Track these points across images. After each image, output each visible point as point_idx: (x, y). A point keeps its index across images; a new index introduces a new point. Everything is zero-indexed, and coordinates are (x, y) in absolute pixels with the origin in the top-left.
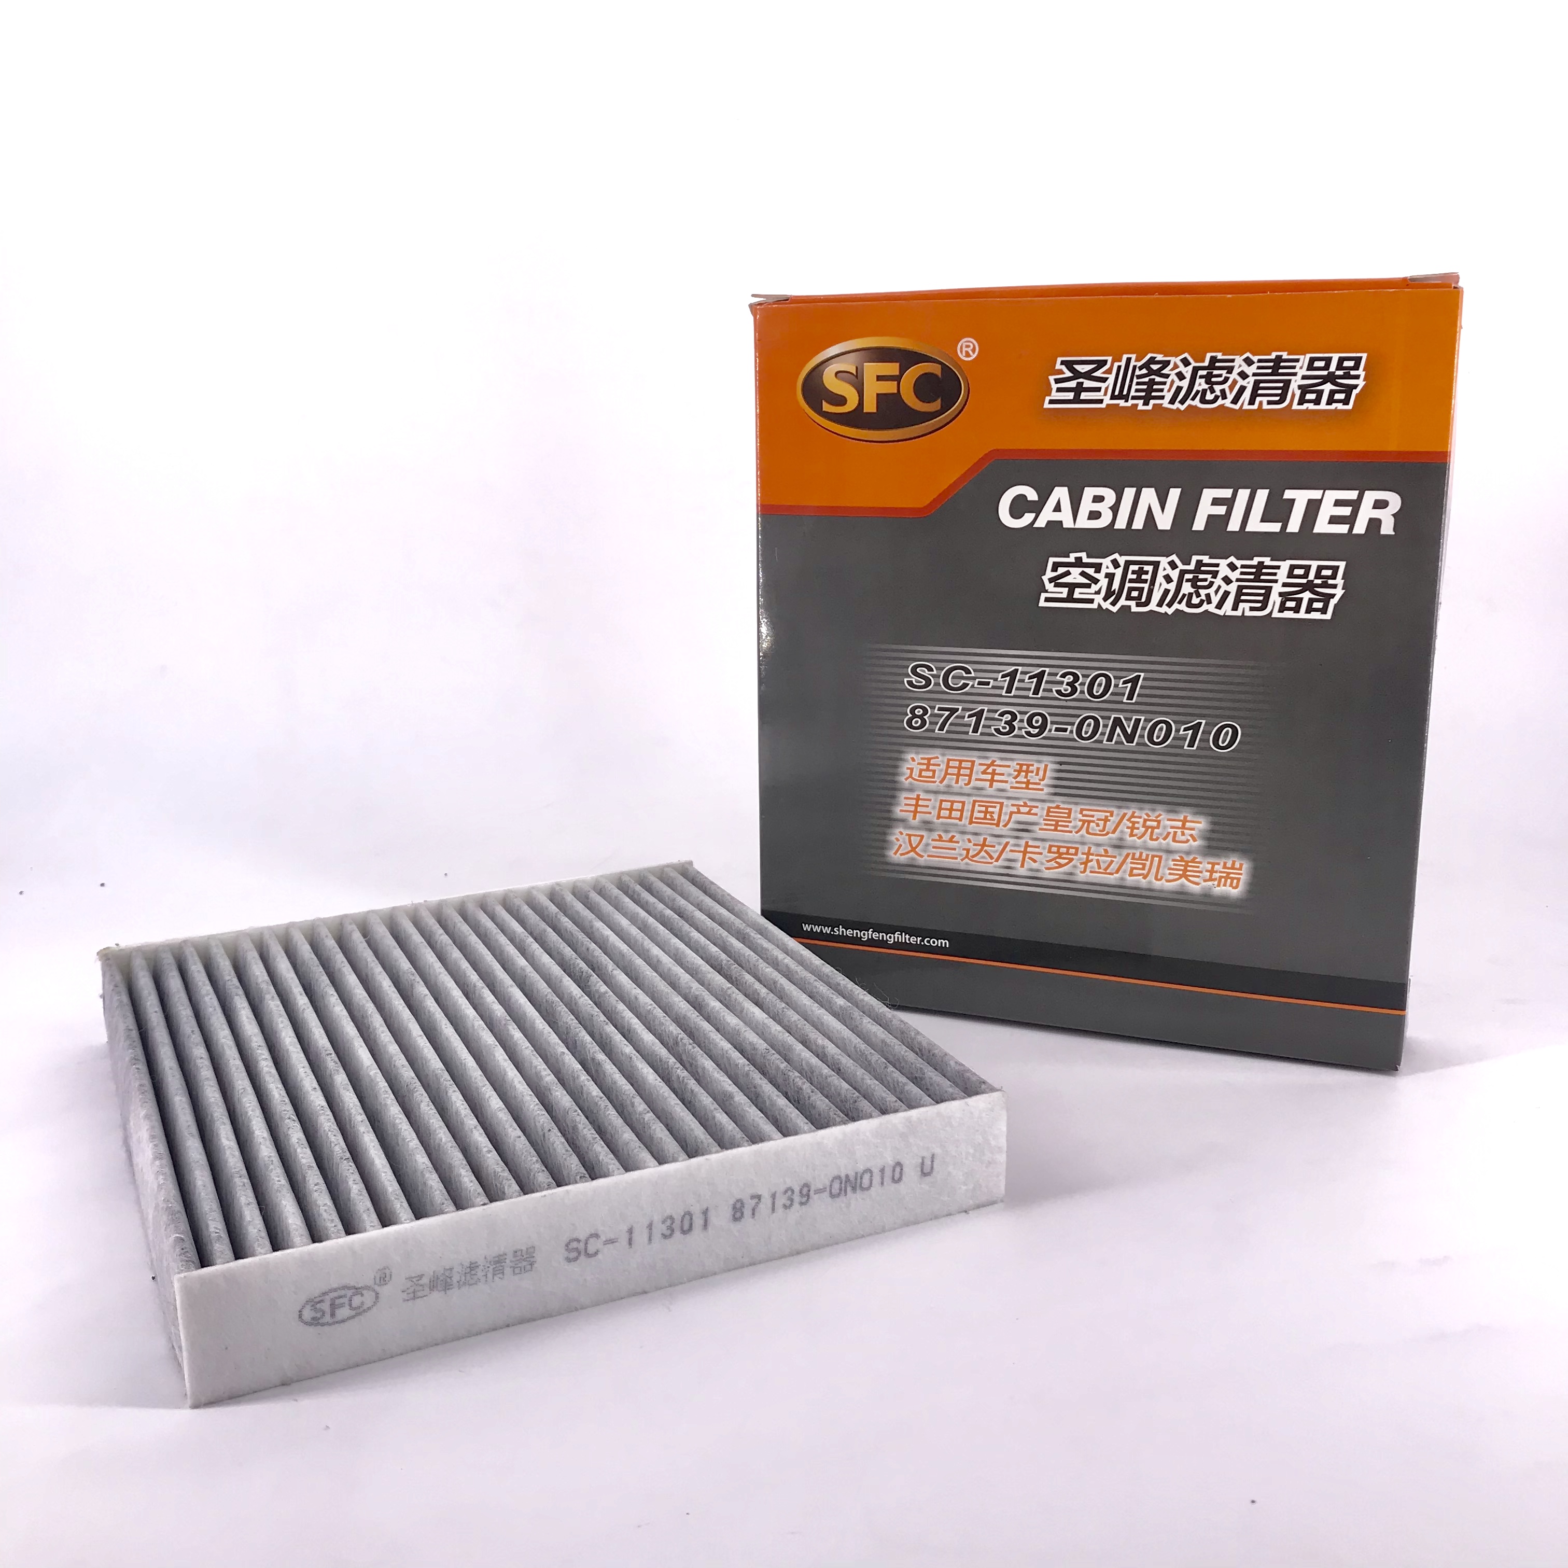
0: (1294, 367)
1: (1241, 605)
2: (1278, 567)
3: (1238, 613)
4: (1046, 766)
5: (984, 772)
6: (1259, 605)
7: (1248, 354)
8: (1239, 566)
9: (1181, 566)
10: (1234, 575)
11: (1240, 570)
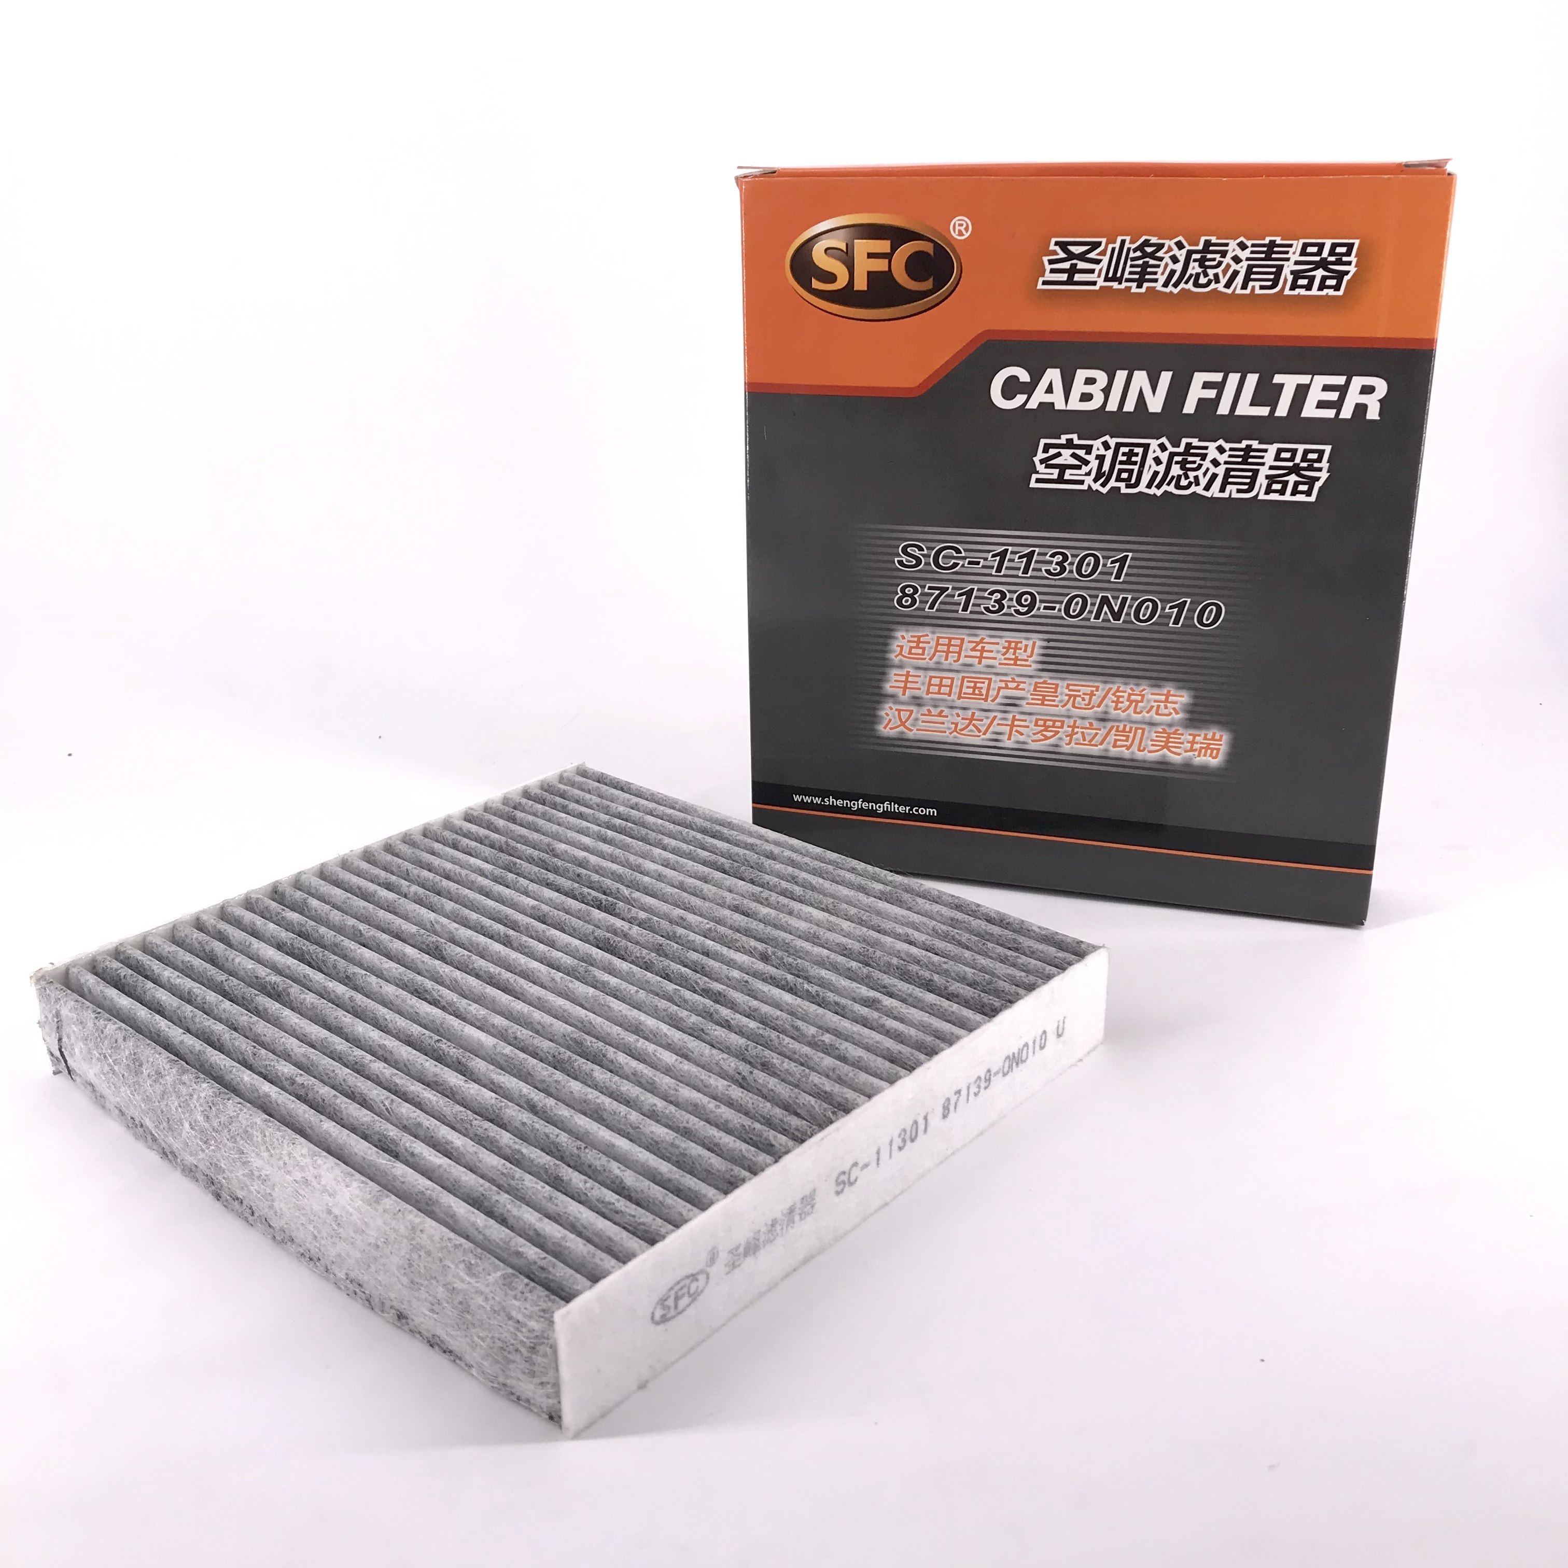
0: (1287, 253)
1: (1229, 487)
2: (1265, 451)
3: (1226, 495)
4: (1034, 643)
5: (973, 649)
6: (1246, 487)
7: (1242, 239)
8: (1227, 449)
9: (1171, 449)
10: (1222, 458)
11: (1228, 453)
